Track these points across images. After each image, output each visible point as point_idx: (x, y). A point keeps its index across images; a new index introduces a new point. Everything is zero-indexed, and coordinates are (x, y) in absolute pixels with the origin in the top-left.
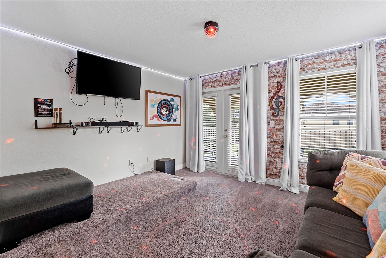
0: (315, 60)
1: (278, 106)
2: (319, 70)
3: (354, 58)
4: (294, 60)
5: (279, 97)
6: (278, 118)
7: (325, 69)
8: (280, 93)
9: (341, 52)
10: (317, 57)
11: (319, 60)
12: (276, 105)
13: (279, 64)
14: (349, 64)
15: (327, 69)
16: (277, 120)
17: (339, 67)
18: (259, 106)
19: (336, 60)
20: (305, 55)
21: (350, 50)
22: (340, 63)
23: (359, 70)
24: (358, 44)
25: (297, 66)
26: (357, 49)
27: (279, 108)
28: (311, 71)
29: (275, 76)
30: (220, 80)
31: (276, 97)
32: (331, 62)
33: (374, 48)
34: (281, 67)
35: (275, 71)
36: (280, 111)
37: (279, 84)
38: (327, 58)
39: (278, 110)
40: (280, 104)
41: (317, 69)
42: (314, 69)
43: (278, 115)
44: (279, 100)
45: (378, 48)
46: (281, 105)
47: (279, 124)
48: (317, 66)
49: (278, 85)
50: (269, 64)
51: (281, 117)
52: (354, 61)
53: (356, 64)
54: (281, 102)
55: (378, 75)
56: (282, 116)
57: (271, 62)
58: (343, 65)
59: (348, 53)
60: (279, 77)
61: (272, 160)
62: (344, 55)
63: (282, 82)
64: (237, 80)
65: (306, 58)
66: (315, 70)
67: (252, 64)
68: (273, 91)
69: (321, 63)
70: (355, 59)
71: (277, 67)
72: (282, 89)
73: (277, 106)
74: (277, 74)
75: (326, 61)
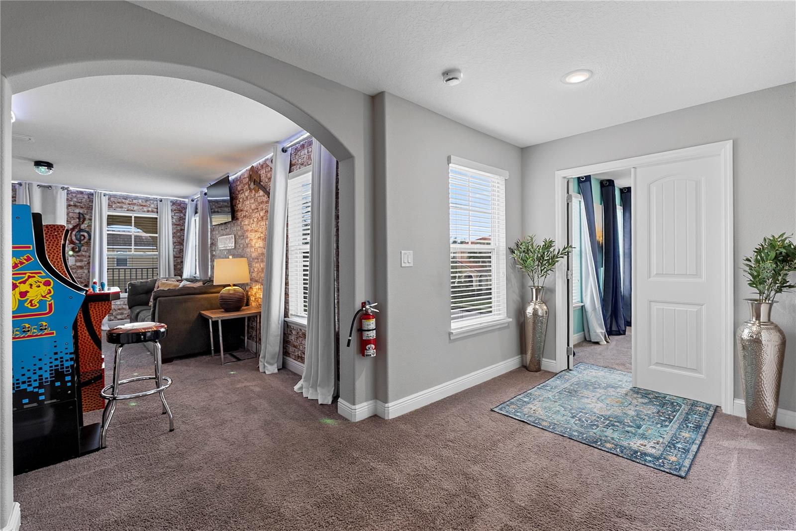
0: (124, 200)
1: (80, 241)
2: (127, 210)
3: (156, 207)
4: (103, 195)
5: (81, 230)
6: (79, 254)
7: (132, 211)
8: (83, 226)
9: (147, 200)
10: (126, 198)
11: (127, 202)
12: (77, 239)
13: (82, 193)
14: (153, 211)
15: (134, 211)
16: (78, 256)
17: (144, 212)
19: (142, 206)
20: (114, 193)
21: (156, 200)
22: (145, 209)
23: (160, 217)
24: (159, 197)
25: (105, 202)
26: (159, 202)
27: (82, 242)
28: (120, 209)
29: (75, 206)
31: (77, 230)
32: (138, 205)
33: (170, 204)
34: (85, 198)
35: (75, 200)
36: (83, 246)
37: (81, 216)
38: (135, 201)
39: (79, 245)
40: (83, 238)
41: (126, 210)
43: (79, 251)
44: (82, 233)
45: (172, 204)
46: (83, 240)
47: (81, 261)
48: (125, 206)
49: (79, 216)
50: (68, 190)
51: (84, 253)
52: (156, 210)
53: (157, 213)
54: (84, 236)
55: (172, 225)
56: (87, 252)
57: (71, 188)
58: (148, 211)
59: (152, 202)
60: (82, 208)
62: (148, 203)
63: (85, 214)
65: (115, 196)
66: (123, 209)
67: (39, 183)
68: (72, 222)
69: (129, 204)
70: (157, 209)
71: (78, 196)
72: (85, 222)
73: (78, 240)
74: (79, 204)
75: (134, 204)
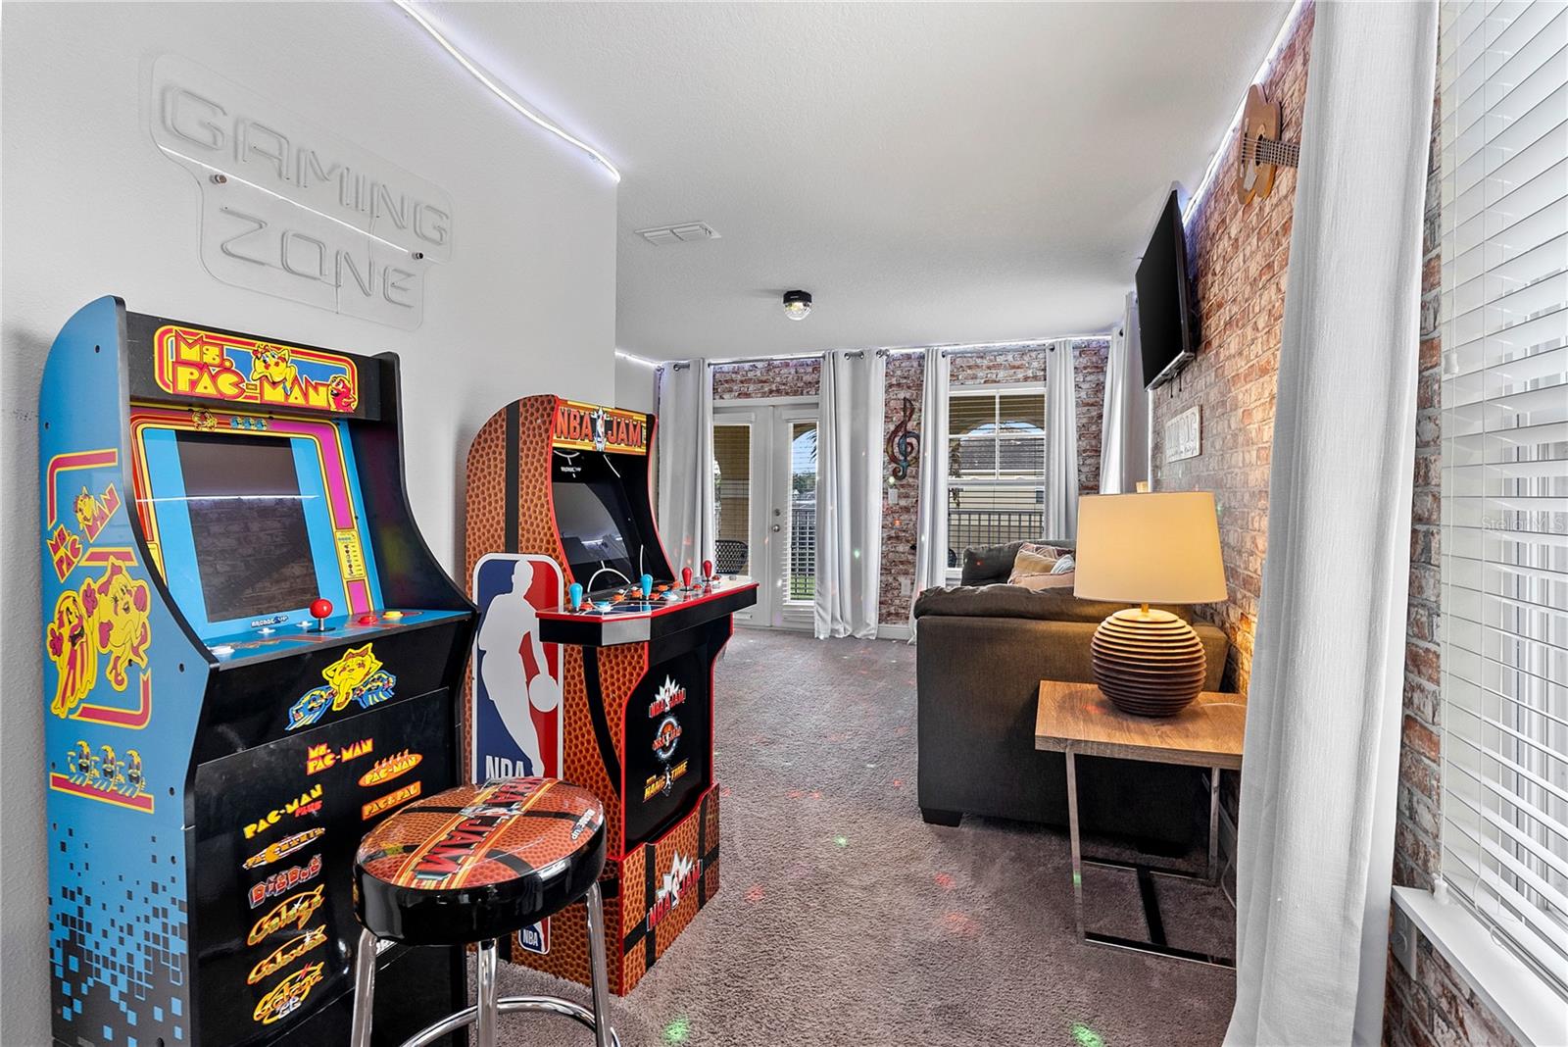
0: (979, 361)
1: (905, 455)
2: (985, 382)
3: (1043, 367)
4: (940, 355)
5: (907, 434)
6: (904, 482)
7: (995, 382)
8: (910, 426)
9: (1023, 352)
10: (982, 355)
11: (985, 362)
12: (901, 453)
13: (909, 357)
14: (1035, 378)
15: (999, 382)
16: (902, 486)
17: (1018, 381)
18: (864, 454)
19: (1014, 367)
20: (961, 348)
21: (1041, 349)
22: (1020, 375)
23: (1050, 392)
24: (1048, 342)
25: (944, 367)
26: (1047, 351)
27: (908, 458)
28: (971, 382)
29: (899, 385)
30: (764, 378)
31: (900, 434)
32: (1005, 368)
33: (1071, 353)
34: (912, 367)
35: (899, 373)
36: (909, 465)
37: (908, 405)
38: (1000, 360)
39: (904, 464)
40: (909, 449)
41: (982, 381)
42: (976, 378)
43: (904, 476)
44: (908, 440)
45: (1077, 353)
46: (911, 452)
47: (907, 496)
48: (981, 374)
49: (905, 406)
50: (888, 356)
51: (911, 480)
52: (1042, 373)
53: (1045, 380)
54: (911, 444)
55: (1077, 405)
56: (914, 477)
57: (892, 352)
58: (1026, 379)
59: (1034, 354)
60: (909, 388)
61: (891, 579)
62: (1026, 358)
63: (914, 400)
64: (810, 383)
65: (963, 354)
66: (978, 381)
67: (848, 351)
68: (894, 419)
69: (989, 368)
70: (1044, 370)
71: (903, 365)
72: (914, 416)
73: (903, 455)
74: (905, 381)
75: (998, 366)
